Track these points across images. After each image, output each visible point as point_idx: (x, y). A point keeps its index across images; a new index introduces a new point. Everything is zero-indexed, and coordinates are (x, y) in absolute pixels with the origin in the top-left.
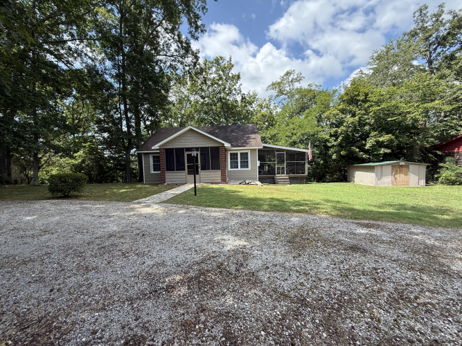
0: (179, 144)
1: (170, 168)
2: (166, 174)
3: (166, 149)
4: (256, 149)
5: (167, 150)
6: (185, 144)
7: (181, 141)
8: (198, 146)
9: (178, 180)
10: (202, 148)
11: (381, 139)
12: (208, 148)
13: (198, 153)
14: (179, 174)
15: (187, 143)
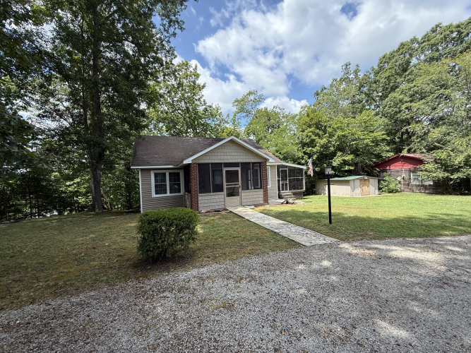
0: (216, 157)
1: (204, 189)
2: (200, 198)
4: (275, 166)
5: (200, 165)
6: (222, 157)
7: (219, 154)
8: (239, 161)
9: (216, 204)
10: (242, 164)
11: (346, 158)
12: (249, 163)
13: (239, 169)
14: (217, 197)
15: (226, 157)
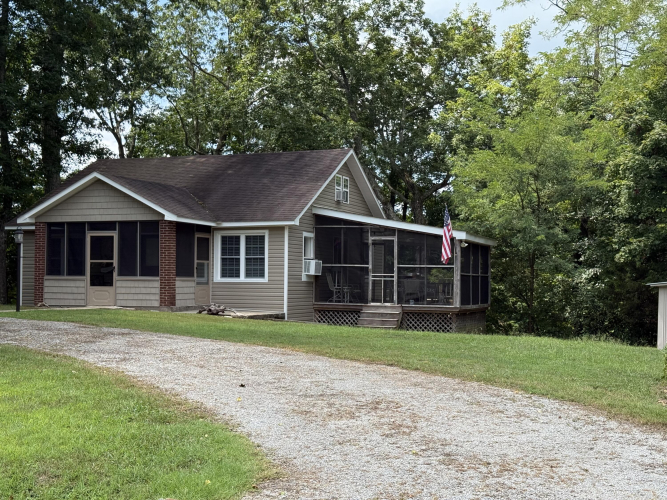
0: (75, 212)
3: (50, 225)
4: (282, 228)
6: (88, 211)
7: (85, 206)
8: (114, 219)
10: (123, 224)
12: (134, 223)
13: (115, 234)
14: (72, 284)
15: (92, 212)
